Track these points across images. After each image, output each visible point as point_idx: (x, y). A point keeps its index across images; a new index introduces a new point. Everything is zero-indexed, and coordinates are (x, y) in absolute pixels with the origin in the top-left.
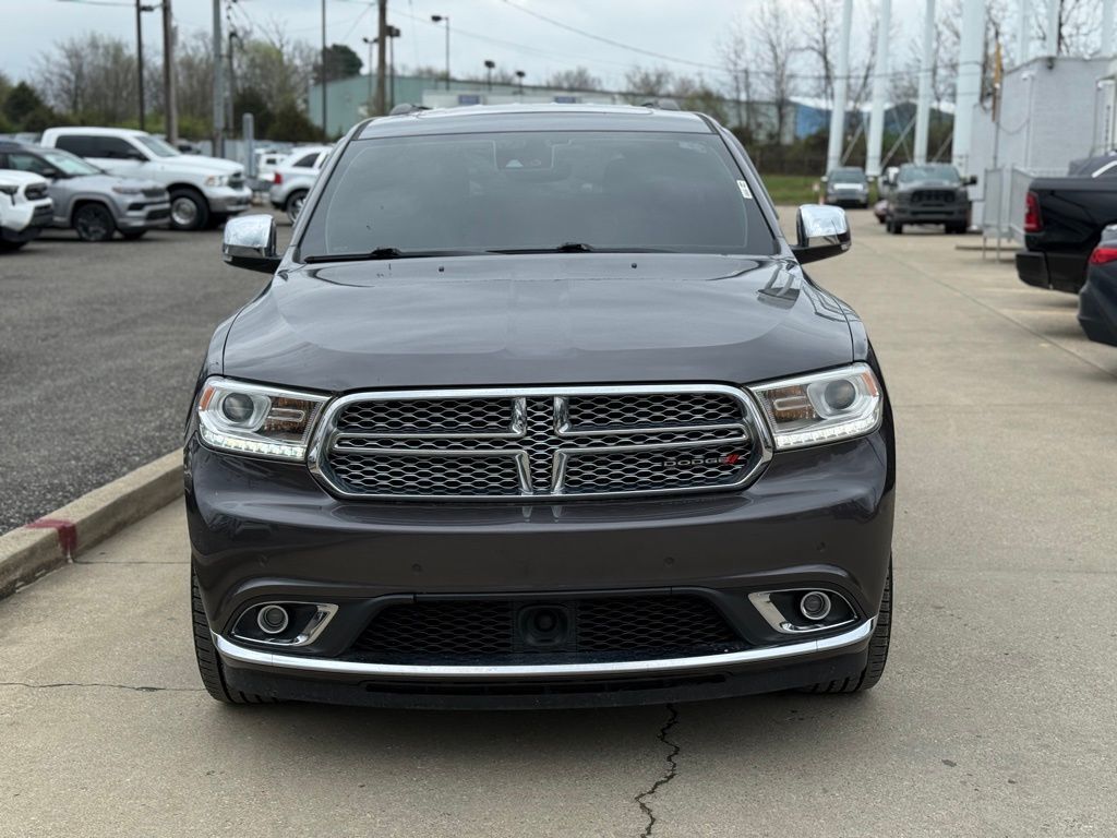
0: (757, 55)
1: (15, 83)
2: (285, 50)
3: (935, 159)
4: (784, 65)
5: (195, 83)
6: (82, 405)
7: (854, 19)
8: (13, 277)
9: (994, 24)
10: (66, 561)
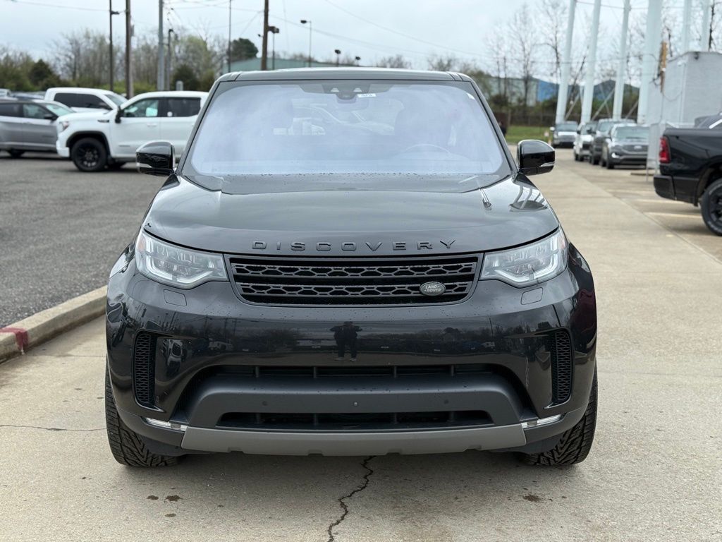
0: (512, 48)
1: (36, 60)
2: (208, 41)
3: (627, 117)
4: (529, 54)
5: (151, 62)
6: (50, 261)
7: (575, 25)
8: (22, 182)
9: (668, 29)
10: (20, 353)
